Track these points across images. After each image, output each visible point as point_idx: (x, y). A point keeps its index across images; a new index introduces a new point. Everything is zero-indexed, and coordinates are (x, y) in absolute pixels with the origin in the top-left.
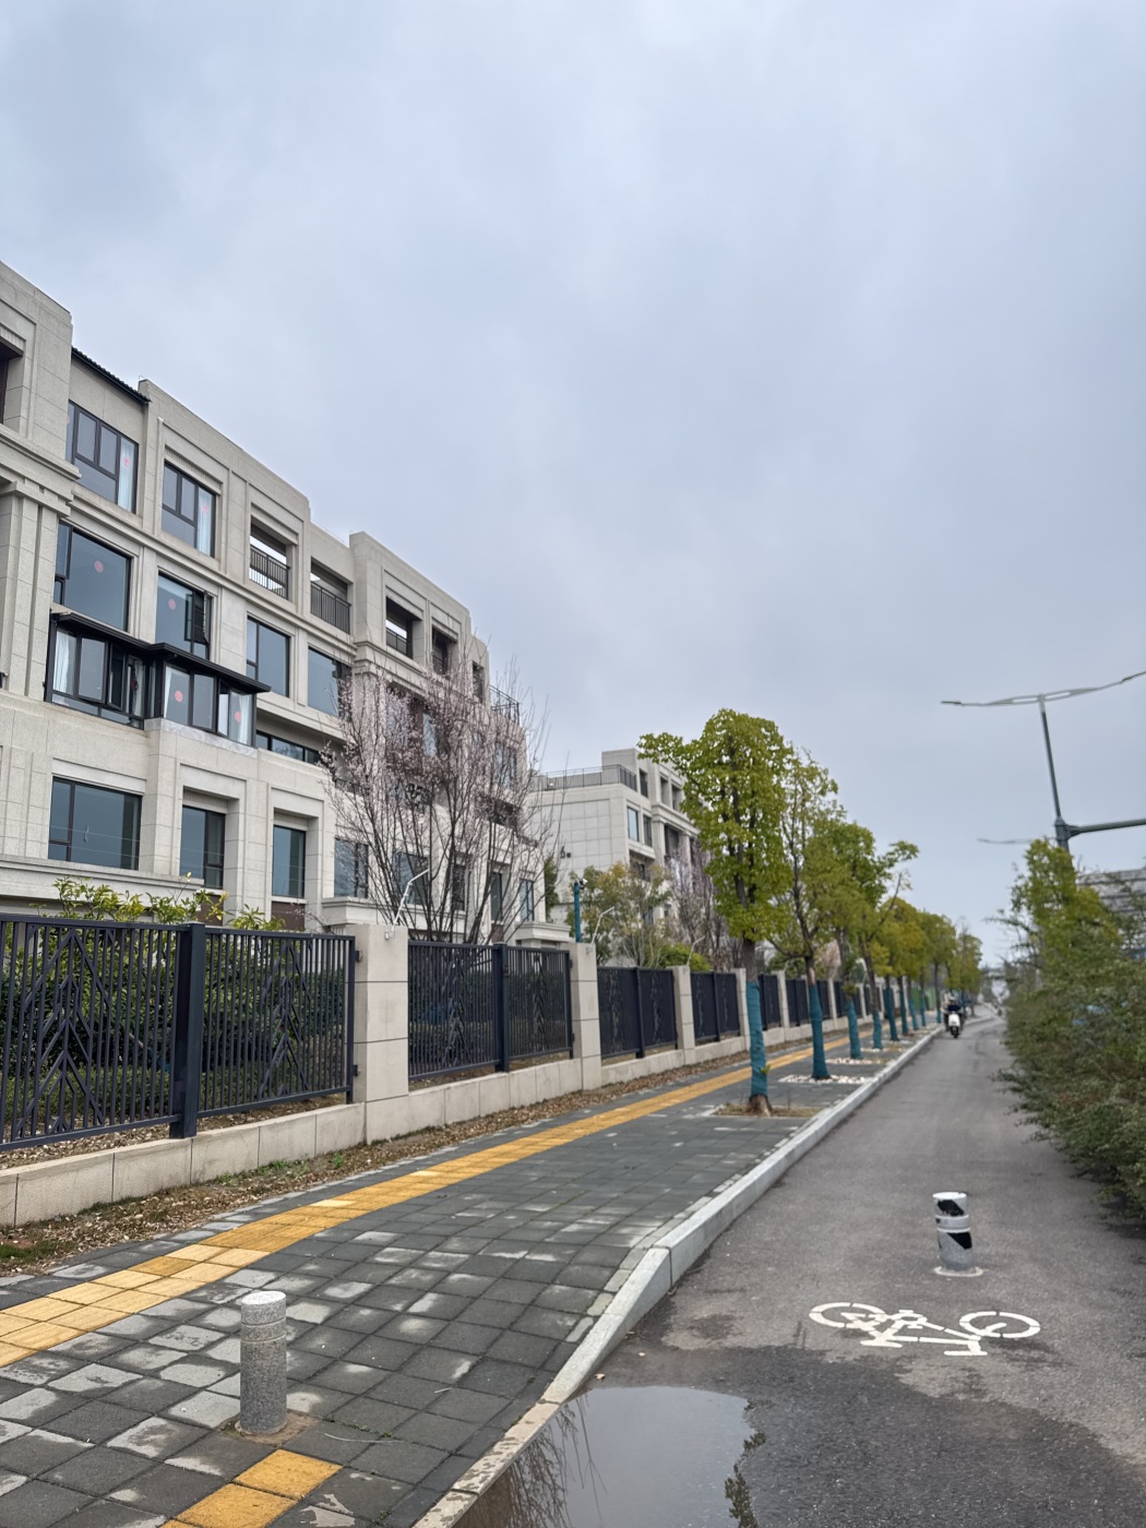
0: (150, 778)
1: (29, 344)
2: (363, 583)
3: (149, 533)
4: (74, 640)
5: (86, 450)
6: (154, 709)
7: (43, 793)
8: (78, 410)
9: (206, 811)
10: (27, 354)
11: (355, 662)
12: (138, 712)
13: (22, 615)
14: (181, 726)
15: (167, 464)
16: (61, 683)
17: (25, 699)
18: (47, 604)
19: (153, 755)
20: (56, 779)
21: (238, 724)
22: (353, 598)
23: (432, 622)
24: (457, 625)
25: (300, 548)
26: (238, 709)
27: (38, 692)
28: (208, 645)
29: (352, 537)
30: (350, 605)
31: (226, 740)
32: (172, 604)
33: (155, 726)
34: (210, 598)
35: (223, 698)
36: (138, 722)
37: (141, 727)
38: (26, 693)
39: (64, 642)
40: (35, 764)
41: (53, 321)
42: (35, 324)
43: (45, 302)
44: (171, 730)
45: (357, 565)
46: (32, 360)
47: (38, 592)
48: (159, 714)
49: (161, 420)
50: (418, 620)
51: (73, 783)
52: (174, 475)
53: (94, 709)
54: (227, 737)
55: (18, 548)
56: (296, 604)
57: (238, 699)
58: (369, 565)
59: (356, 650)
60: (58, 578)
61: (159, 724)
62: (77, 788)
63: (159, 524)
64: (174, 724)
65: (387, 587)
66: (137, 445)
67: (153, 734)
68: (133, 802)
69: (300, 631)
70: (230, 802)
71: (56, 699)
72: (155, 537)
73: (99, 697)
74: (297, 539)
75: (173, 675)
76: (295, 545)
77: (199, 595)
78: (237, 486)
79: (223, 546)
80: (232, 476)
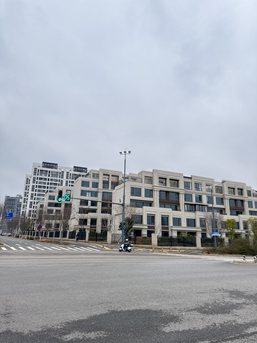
0: (196, 217)
2: (224, 187)
3: (194, 191)
5: (186, 186)
6: (195, 210)
7: (186, 220)
8: (185, 182)
12: (194, 210)
13: (182, 204)
15: (195, 183)
16: (186, 209)
18: (184, 202)
19: (196, 215)
21: (205, 210)
22: (223, 189)
23: (238, 188)
24: (243, 187)
27: (184, 211)
28: (202, 201)
29: (222, 181)
32: (197, 198)
37: (195, 212)
39: (186, 206)
40: (185, 218)
42: (180, 177)
43: (180, 174)
45: (223, 184)
46: (180, 180)
48: (196, 211)
49: (193, 179)
50: (234, 188)
51: (188, 219)
53: (190, 211)
54: (204, 211)
55: (181, 198)
57: (205, 207)
60: (185, 199)
64: (198, 212)
65: (227, 186)
66: (191, 183)
68: (195, 220)
70: (205, 219)
71: (186, 211)
74: (212, 185)
75: (197, 206)
77: (200, 196)
78: (204, 182)
79: (203, 189)
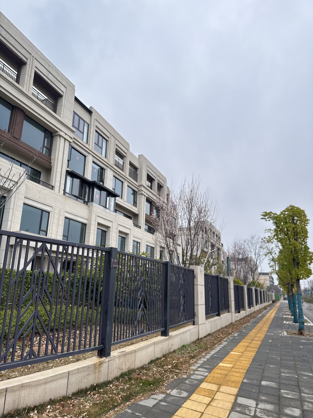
0: (89, 219)
1: (64, 93)
2: (141, 168)
3: (91, 150)
4: (72, 179)
5: (76, 125)
6: (91, 200)
7: (62, 222)
8: (75, 113)
9: (102, 230)
10: (64, 96)
11: (138, 190)
12: (86, 200)
13: (59, 170)
14: (98, 205)
15: (96, 131)
16: (68, 190)
17: (59, 194)
18: (65, 168)
19: (90, 212)
20: (66, 218)
21: (111, 205)
22: (138, 172)
23: (157, 181)
24: (163, 182)
25: (127, 158)
26: (111, 201)
27: (62, 192)
28: (103, 183)
29: (139, 156)
30: (138, 174)
31: (108, 210)
32: (95, 170)
33: (91, 205)
34: (105, 170)
35: (108, 198)
36: (86, 203)
38: (59, 192)
39: (69, 178)
40: (61, 213)
41: (71, 88)
42: (66, 88)
43: (69, 82)
44: (95, 206)
45: (140, 163)
46: (65, 98)
47: (63, 164)
49: (95, 118)
50: (154, 180)
51: (70, 219)
52: (97, 134)
53: (76, 198)
55: (59, 151)
56: (125, 173)
57: (111, 199)
58: (143, 163)
59: (139, 187)
60: (68, 161)
61: (92, 204)
62: (71, 220)
63: (93, 148)
64: (96, 204)
65: (147, 170)
66: (88, 125)
67: (90, 207)
68: (84, 225)
69: (126, 181)
70: (108, 227)
71: (67, 195)
72: (92, 151)
73: (77, 195)
74: (126, 155)
75: (96, 191)
76: (126, 157)
77: (102, 169)
78: (113, 139)
79: (109, 155)
80: (112, 136)
